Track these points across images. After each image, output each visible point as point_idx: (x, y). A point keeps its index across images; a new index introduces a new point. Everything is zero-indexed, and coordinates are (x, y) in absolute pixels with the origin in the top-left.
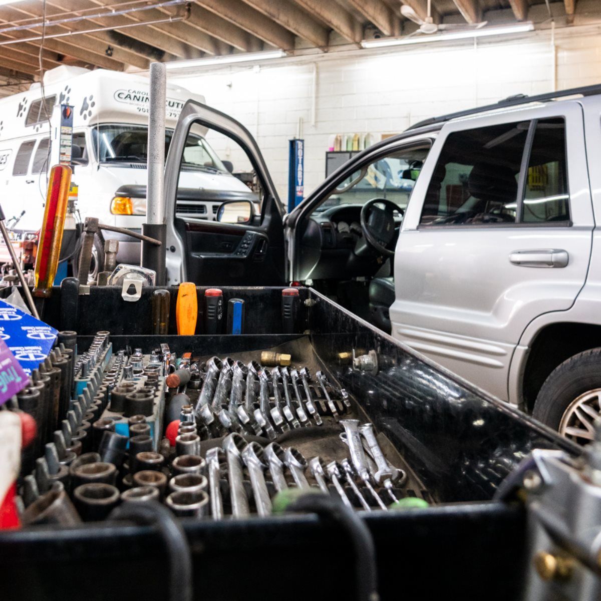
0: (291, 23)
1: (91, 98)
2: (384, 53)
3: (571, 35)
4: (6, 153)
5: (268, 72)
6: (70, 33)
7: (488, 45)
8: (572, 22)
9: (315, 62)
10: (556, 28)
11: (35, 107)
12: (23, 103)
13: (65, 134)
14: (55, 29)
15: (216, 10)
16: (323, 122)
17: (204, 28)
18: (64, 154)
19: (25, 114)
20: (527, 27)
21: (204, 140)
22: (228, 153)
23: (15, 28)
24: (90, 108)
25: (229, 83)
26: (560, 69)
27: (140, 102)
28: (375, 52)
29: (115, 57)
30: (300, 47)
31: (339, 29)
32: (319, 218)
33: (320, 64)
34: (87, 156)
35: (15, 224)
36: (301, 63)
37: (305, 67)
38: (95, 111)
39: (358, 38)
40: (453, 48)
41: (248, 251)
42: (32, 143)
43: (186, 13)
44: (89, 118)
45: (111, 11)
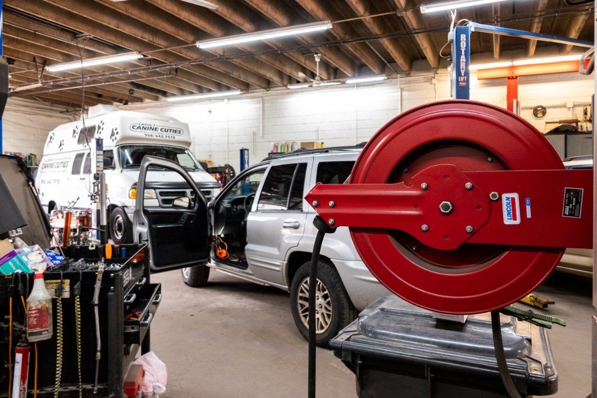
0: (242, 76)
1: (116, 129)
2: (302, 92)
3: (409, 82)
4: (67, 160)
5: (233, 103)
6: (103, 84)
7: (363, 87)
8: (409, 74)
9: (261, 97)
10: (400, 78)
11: (83, 131)
12: (76, 129)
13: (99, 155)
14: (95, 82)
15: (193, 71)
16: (268, 134)
17: (188, 80)
18: (99, 166)
19: (77, 136)
20: (381, 78)
21: (189, 150)
22: (210, 154)
23: (68, 81)
24: (116, 135)
25: (210, 110)
26: (403, 102)
27: (146, 131)
28: (296, 91)
29: (135, 95)
30: (252, 88)
31: (272, 79)
32: (226, 204)
33: (265, 98)
34: (115, 165)
35: (74, 205)
36: (253, 97)
37: (255, 100)
38: (118, 137)
39: (285, 83)
40: (343, 89)
41: (184, 223)
42: (83, 155)
43: (175, 73)
44: (115, 141)
45: (128, 72)
